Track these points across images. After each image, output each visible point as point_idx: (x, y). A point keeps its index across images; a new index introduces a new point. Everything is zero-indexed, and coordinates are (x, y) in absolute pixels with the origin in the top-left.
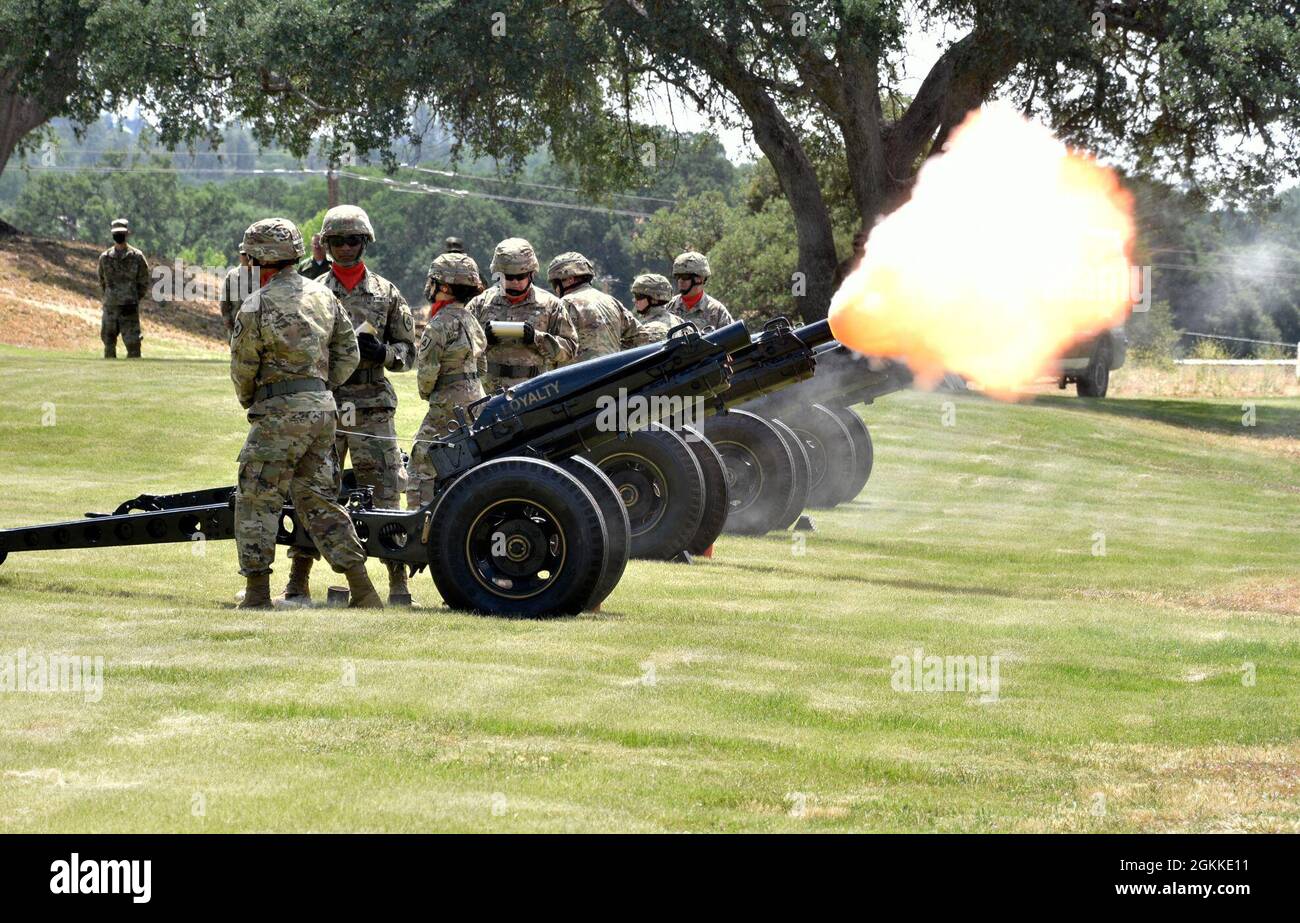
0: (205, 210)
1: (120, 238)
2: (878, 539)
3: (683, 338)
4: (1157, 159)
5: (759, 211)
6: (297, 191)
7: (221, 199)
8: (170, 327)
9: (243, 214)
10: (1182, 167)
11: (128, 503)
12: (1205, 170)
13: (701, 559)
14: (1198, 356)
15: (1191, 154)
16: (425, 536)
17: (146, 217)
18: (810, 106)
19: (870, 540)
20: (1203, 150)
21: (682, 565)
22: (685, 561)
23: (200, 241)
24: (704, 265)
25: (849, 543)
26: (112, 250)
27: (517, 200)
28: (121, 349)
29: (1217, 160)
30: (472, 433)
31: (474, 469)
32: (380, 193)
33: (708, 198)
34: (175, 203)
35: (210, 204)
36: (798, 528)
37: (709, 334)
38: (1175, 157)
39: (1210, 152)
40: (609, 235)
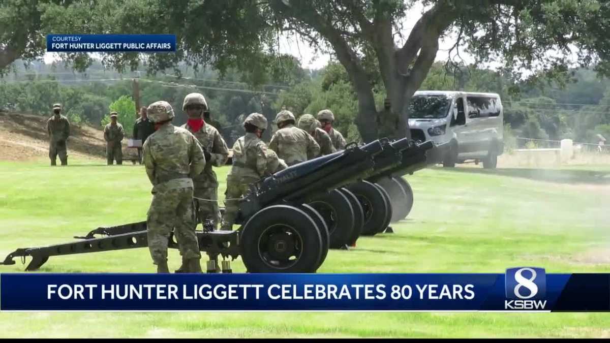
0: (71, 98)
1: (57, 112)
2: (424, 236)
3: (352, 149)
4: (515, 61)
5: (327, 90)
6: (111, 88)
7: (78, 93)
8: (72, 150)
9: (88, 99)
10: (526, 65)
11: (92, 231)
12: (536, 66)
13: (352, 248)
14: (527, 148)
15: (530, 58)
16: (238, 242)
17: (45, 102)
18: (360, 43)
19: (422, 236)
20: (535, 57)
21: (345, 251)
22: (346, 249)
23: (69, 112)
24: (331, 115)
25: (412, 238)
26: (53, 118)
27: (209, 88)
28: (58, 161)
29: (542, 61)
30: (257, 195)
31: (260, 212)
32: (148, 88)
33: (304, 84)
34: (58, 95)
35: (73, 95)
36: (387, 232)
37: (364, 147)
38: (523, 60)
39: (538, 58)
40: (250, 102)
